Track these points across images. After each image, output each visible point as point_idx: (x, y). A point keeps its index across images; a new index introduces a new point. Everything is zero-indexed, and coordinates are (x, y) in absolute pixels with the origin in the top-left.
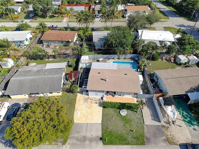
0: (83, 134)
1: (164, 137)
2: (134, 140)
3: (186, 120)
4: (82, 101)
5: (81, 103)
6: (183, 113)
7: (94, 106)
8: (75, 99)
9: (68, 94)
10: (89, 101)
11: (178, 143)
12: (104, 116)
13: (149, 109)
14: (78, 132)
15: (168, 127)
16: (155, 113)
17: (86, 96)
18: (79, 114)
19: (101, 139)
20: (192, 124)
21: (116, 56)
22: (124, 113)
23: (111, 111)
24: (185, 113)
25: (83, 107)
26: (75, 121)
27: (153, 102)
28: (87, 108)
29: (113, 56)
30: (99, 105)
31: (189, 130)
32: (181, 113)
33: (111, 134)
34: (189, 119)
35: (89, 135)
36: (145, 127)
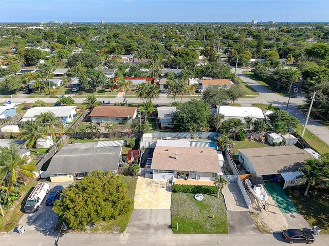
0: (146, 222)
1: (254, 225)
2: (214, 229)
3: (282, 206)
4: (145, 185)
5: (143, 187)
6: (277, 199)
7: (160, 190)
8: (135, 183)
9: (125, 177)
10: (154, 184)
11: (272, 232)
12: (173, 201)
13: (233, 194)
14: (139, 220)
15: (258, 214)
16: (240, 198)
17: (150, 180)
18: (141, 199)
19: (170, 227)
20: (290, 211)
21: (188, 135)
23: (182, 196)
24: (280, 199)
25: (146, 191)
26: (136, 207)
27: (238, 186)
28: (150, 193)
29: (185, 134)
30: (167, 190)
31: (286, 217)
32: (275, 198)
33: (182, 221)
34: (285, 205)
35: (154, 222)
36: (228, 213)
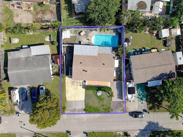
0: (74, 107)
1: (122, 108)
2: (104, 111)
3: (140, 97)
4: (70, 84)
5: (70, 86)
6: (140, 92)
7: (79, 88)
8: (65, 82)
10: (75, 83)
11: (129, 112)
12: (86, 96)
13: (117, 90)
14: (70, 106)
15: (126, 102)
16: (121, 93)
18: (69, 94)
19: (84, 110)
20: (142, 100)
22: (100, 93)
23: (91, 92)
25: (71, 89)
26: (68, 99)
28: (74, 90)
30: (82, 87)
31: (138, 103)
32: (139, 92)
33: (90, 107)
34: (142, 96)
35: (77, 108)
36: (112, 103)
